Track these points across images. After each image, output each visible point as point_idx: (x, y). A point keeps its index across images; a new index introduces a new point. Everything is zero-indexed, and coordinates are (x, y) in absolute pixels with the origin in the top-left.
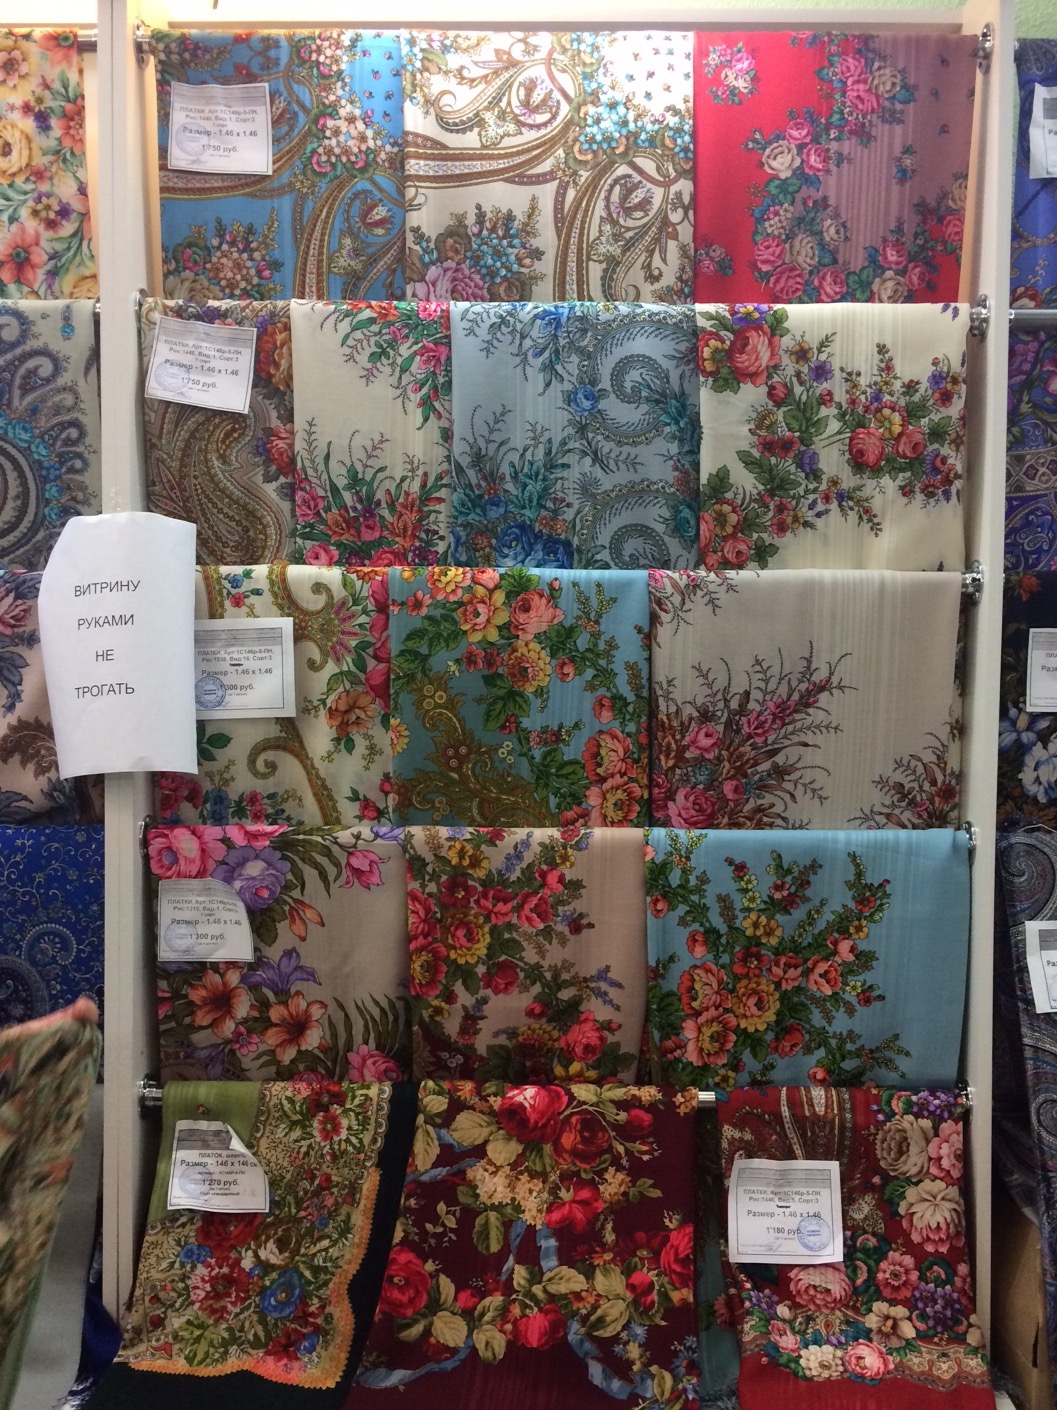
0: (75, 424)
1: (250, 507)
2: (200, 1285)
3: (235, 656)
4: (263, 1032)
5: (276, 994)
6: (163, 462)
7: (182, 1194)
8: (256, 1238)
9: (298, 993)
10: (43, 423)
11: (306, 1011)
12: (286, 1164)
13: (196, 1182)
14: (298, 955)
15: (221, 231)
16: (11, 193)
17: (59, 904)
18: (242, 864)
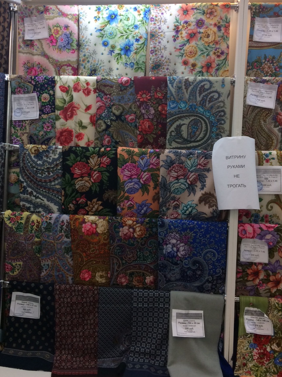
0: (223, 111)
1: (269, 134)
2: (256, 355)
3: (266, 176)
4: (267, 283)
5: (272, 273)
6: (247, 122)
7: (249, 328)
8: (270, 343)
9: (279, 273)
10: (214, 111)
11: (280, 278)
12: (277, 322)
13: (250, 325)
14: (279, 261)
15: (265, 58)
16: (208, 48)
17: (213, 244)
18: (265, 235)
